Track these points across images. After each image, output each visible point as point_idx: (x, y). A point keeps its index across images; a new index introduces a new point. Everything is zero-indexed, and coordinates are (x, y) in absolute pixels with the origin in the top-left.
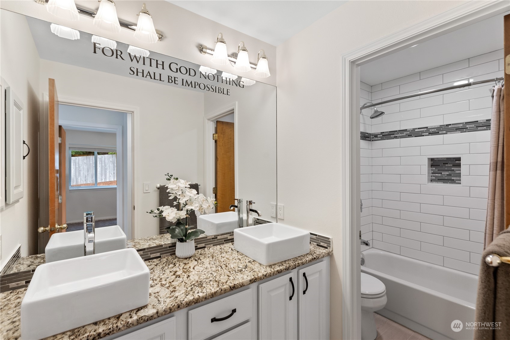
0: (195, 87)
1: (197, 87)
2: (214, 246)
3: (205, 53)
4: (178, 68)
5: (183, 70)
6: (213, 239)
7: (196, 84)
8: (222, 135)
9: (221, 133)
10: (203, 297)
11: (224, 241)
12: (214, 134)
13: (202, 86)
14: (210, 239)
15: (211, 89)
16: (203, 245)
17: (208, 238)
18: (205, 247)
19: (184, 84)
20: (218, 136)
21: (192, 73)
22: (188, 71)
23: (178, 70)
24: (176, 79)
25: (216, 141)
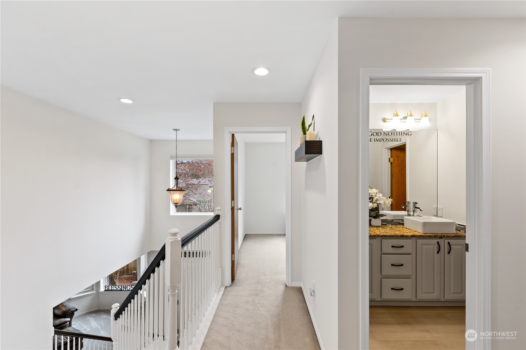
0: (381, 141)
1: (382, 141)
2: (391, 225)
3: (387, 122)
4: (372, 133)
5: (375, 134)
6: (391, 221)
7: (382, 139)
8: (397, 158)
9: (396, 158)
10: (388, 235)
11: (398, 224)
12: (389, 159)
13: (385, 140)
14: (389, 221)
15: (390, 140)
16: (385, 223)
17: (388, 220)
18: (386, 225)
19: (375, 141)
20: (393, 160)
21: (379, 134)
22: (377, 134)
23: (372, 134)
24: (371, 139)
25: (391, 163)
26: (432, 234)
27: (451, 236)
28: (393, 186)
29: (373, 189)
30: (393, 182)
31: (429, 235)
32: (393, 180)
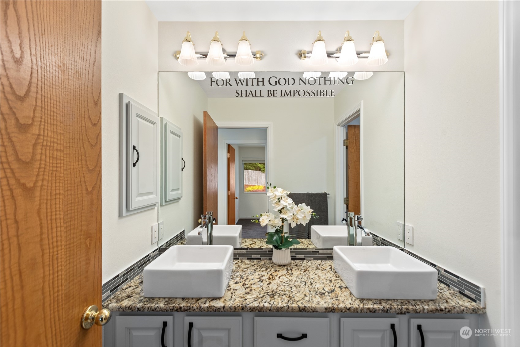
0: (294, 96)
1: (296, 95)
2: (314, 259)
3: (305, 57)
4: (277, 80)
5: (282, 81)
6: (313, 252)
7: (296, 92)
8: (354, 140)
9: (353, 139)
11: (327, 257)
12: (344, 140)
13: (302, 93)
14: (310, 252)
15: (311, 94)
16: (303, 256)
17: (308, 250)
18: (304, 259)
19: (283, 95)
20: (349, 142)
21: (291, 81)
22: (287, 81)
23: (277, 82)
24: (275, 92)
25: (347, 148)
26: (380, 301)
27: (426, 311)
28: (349, 182)
29: (277, 190)
30: (350, 176)
31: (369, 309)
32: (350, 174)
